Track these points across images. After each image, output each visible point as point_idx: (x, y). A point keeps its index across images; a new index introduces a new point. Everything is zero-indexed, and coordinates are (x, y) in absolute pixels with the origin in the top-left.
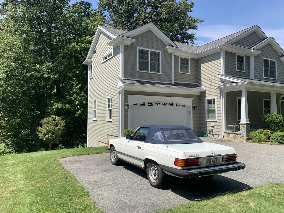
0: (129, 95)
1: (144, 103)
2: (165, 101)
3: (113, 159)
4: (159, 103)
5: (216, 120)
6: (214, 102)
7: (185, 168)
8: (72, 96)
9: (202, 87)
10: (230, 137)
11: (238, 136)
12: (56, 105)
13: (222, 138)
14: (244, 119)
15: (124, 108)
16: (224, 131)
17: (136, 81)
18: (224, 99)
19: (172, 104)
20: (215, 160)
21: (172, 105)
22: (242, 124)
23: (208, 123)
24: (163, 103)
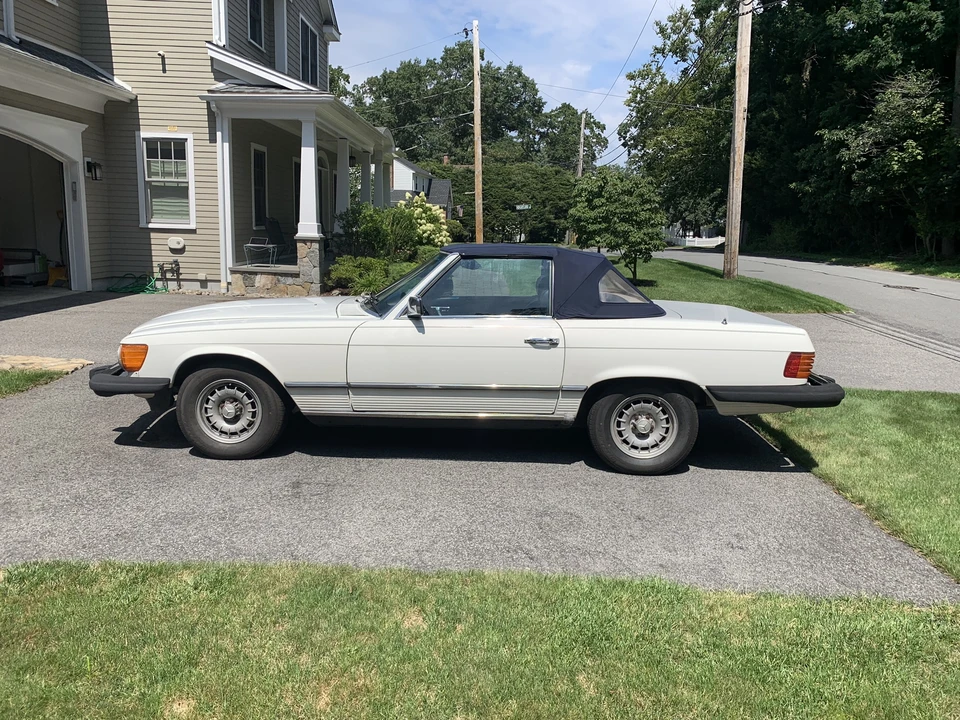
5: (192, 226)
6: (181, 154)
9: (117, 80)
10: (257, 285)
11: (290, 280)
13: (224, 291)
16: (230, 264)
18: (226, 145)
22: (304, 241)
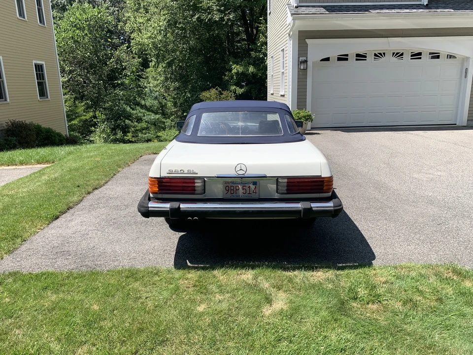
0: (308, 41)
1: (347, 55)
4: (384, 54)
15: (298, 68)
19: (420, 54)
20: (253, 187)
21: (417, 55)
24: (394, 53)
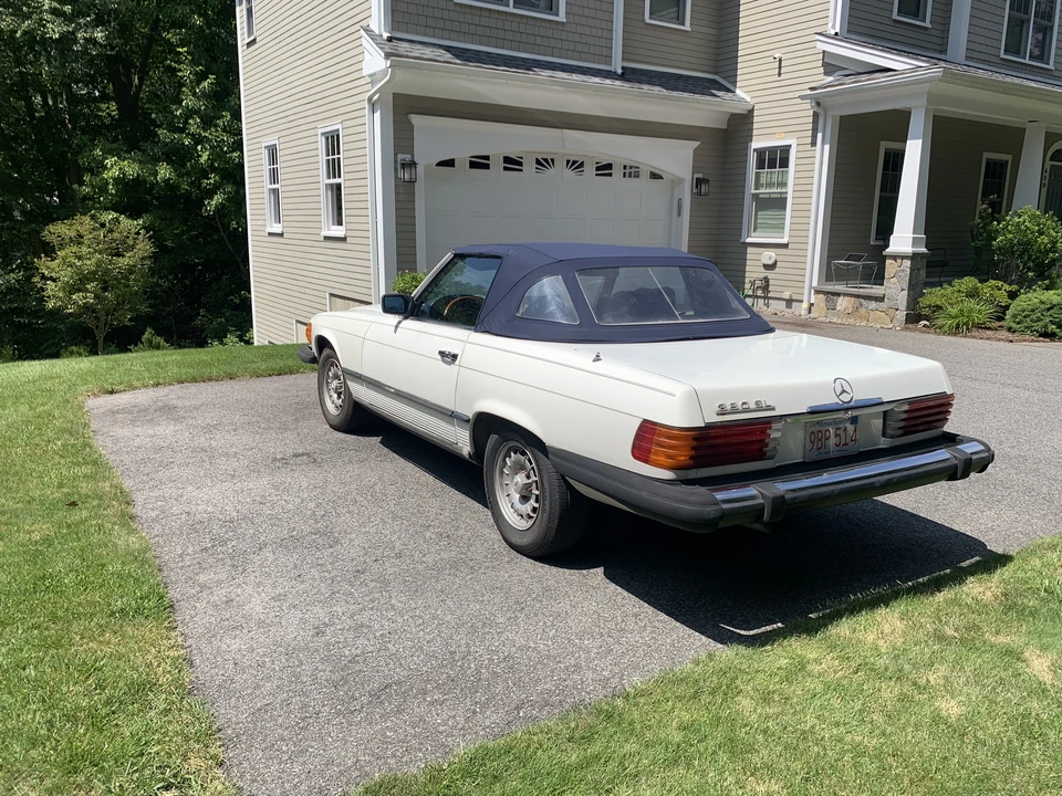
0: (415, 119)
1: (487, 158)
2: (574, 152)
3: (333, 404)
4: (553, 160)
5: (785, 241)
6: (785, 163)
7: (693, 474)
8: (182, 130)
9: (738, 91)
10: (838, 308)
11: (873, 305)
12: (117, 168)
13: (804, 312)
14: (904, 237)
15: (396, 177)
16: (815, 284)
17: (448, 49)
18: (827, 147)
19: (609, 166)
20: (850, 428)
21: (605, 169)
22: (895, 257)
23: (750, 250)
24: (568, 162)
